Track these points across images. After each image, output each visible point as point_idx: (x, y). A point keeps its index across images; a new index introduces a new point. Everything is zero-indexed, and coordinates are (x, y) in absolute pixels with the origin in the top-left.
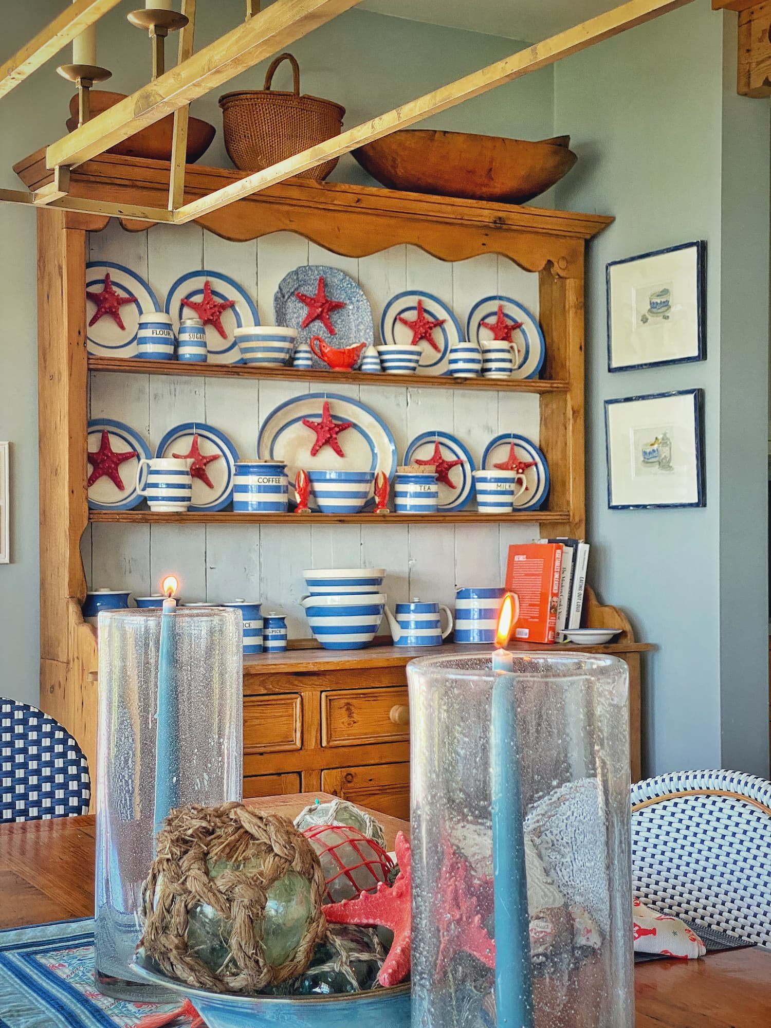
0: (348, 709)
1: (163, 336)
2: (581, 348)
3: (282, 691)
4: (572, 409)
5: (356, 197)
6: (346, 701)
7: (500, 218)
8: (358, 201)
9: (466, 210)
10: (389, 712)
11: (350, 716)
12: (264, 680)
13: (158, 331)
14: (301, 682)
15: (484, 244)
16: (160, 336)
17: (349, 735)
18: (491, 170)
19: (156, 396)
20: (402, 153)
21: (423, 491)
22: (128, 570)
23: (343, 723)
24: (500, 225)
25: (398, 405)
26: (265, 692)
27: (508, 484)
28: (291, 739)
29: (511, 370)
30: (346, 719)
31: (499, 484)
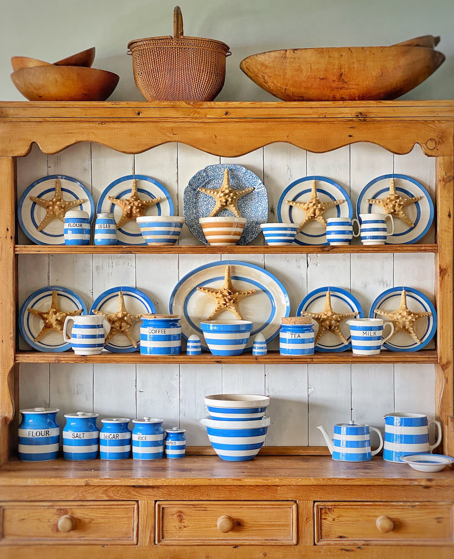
0: (179, 516)
1: (76, 227)
2: (449, 216)
3: (121, 499)
4: (440, 268)
5: (224, 111)
6: (178, 509)
7: (361, 113)
8: (227, 113)
9: (325, 111)
10: (216, 520)
11: (181, 521)
12: (106, 490)
13: (72, 224)
14: (138, 492)
15: (350, 136)
16: (73, 227)
17: (179, 536)
18: (341, 75)
19: (97, 268)
20: (266, 71)
21: (293, 338)
22: (76, 392)
23: (174, 526)
24: (363, 118)
25: (299, 267)
26: (108, 499)
27: (372, 332)
28: (129, 536)
29: (385, 237)
30: (177, 524)
31: (365, 332)
